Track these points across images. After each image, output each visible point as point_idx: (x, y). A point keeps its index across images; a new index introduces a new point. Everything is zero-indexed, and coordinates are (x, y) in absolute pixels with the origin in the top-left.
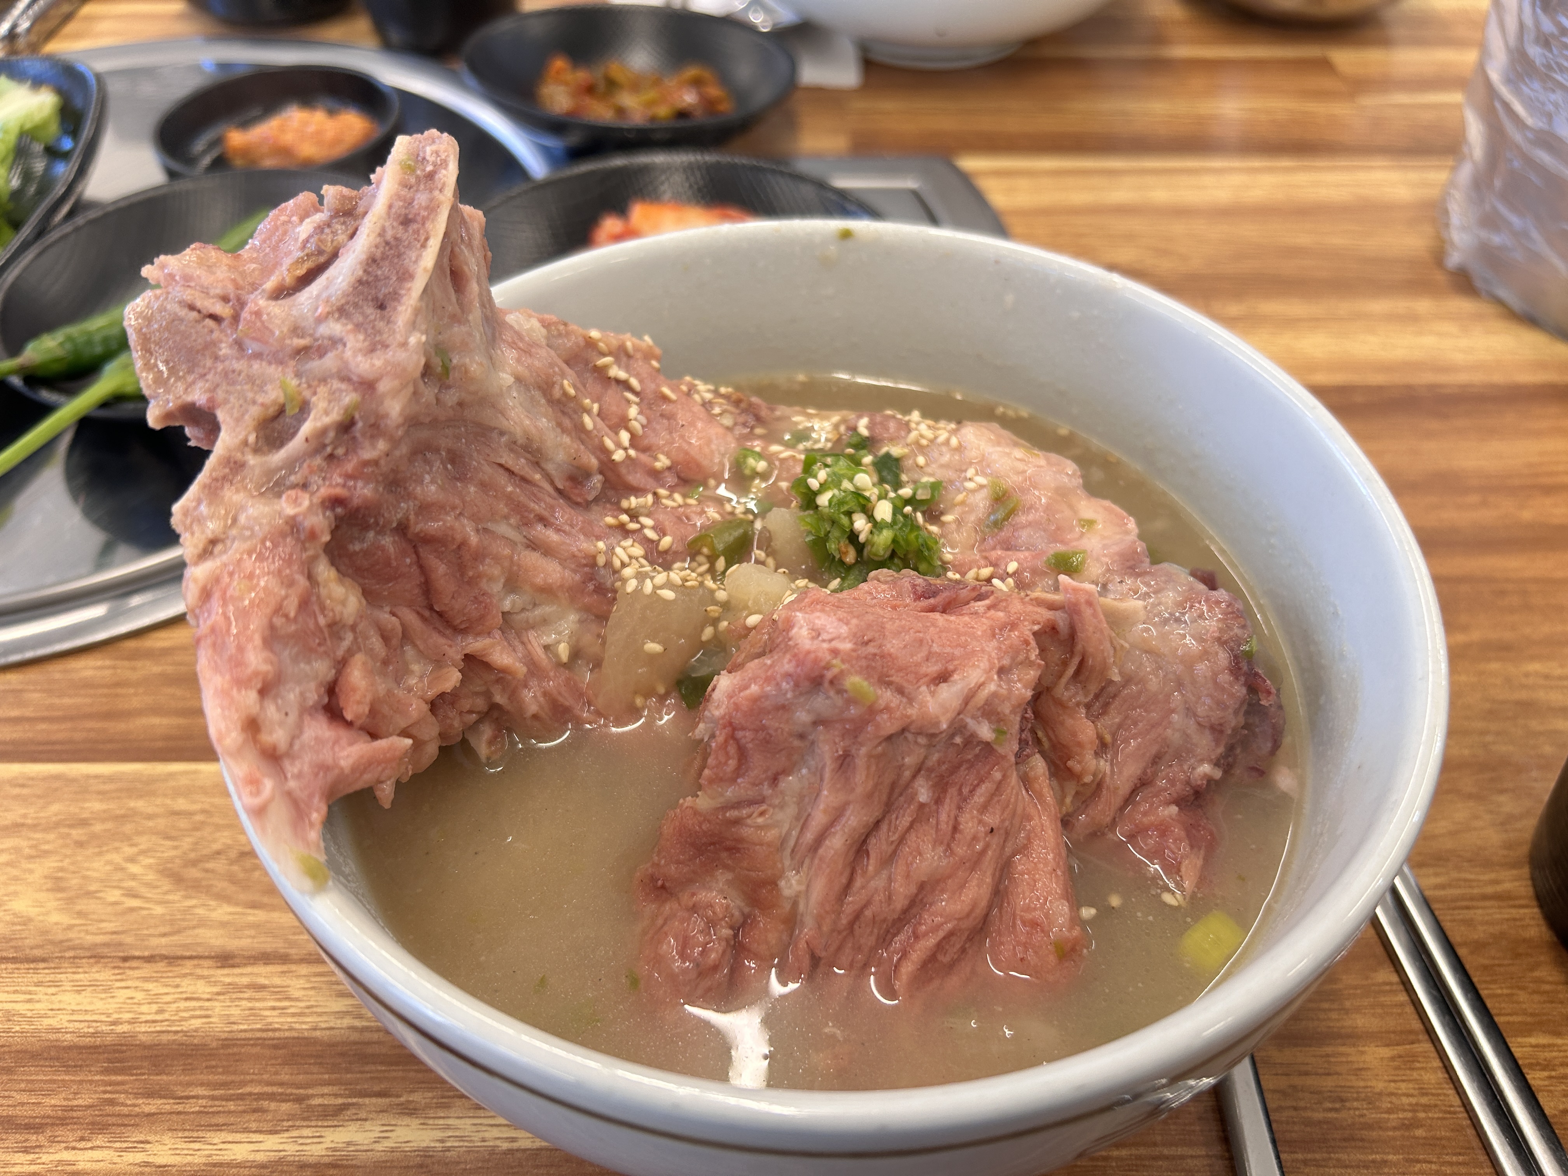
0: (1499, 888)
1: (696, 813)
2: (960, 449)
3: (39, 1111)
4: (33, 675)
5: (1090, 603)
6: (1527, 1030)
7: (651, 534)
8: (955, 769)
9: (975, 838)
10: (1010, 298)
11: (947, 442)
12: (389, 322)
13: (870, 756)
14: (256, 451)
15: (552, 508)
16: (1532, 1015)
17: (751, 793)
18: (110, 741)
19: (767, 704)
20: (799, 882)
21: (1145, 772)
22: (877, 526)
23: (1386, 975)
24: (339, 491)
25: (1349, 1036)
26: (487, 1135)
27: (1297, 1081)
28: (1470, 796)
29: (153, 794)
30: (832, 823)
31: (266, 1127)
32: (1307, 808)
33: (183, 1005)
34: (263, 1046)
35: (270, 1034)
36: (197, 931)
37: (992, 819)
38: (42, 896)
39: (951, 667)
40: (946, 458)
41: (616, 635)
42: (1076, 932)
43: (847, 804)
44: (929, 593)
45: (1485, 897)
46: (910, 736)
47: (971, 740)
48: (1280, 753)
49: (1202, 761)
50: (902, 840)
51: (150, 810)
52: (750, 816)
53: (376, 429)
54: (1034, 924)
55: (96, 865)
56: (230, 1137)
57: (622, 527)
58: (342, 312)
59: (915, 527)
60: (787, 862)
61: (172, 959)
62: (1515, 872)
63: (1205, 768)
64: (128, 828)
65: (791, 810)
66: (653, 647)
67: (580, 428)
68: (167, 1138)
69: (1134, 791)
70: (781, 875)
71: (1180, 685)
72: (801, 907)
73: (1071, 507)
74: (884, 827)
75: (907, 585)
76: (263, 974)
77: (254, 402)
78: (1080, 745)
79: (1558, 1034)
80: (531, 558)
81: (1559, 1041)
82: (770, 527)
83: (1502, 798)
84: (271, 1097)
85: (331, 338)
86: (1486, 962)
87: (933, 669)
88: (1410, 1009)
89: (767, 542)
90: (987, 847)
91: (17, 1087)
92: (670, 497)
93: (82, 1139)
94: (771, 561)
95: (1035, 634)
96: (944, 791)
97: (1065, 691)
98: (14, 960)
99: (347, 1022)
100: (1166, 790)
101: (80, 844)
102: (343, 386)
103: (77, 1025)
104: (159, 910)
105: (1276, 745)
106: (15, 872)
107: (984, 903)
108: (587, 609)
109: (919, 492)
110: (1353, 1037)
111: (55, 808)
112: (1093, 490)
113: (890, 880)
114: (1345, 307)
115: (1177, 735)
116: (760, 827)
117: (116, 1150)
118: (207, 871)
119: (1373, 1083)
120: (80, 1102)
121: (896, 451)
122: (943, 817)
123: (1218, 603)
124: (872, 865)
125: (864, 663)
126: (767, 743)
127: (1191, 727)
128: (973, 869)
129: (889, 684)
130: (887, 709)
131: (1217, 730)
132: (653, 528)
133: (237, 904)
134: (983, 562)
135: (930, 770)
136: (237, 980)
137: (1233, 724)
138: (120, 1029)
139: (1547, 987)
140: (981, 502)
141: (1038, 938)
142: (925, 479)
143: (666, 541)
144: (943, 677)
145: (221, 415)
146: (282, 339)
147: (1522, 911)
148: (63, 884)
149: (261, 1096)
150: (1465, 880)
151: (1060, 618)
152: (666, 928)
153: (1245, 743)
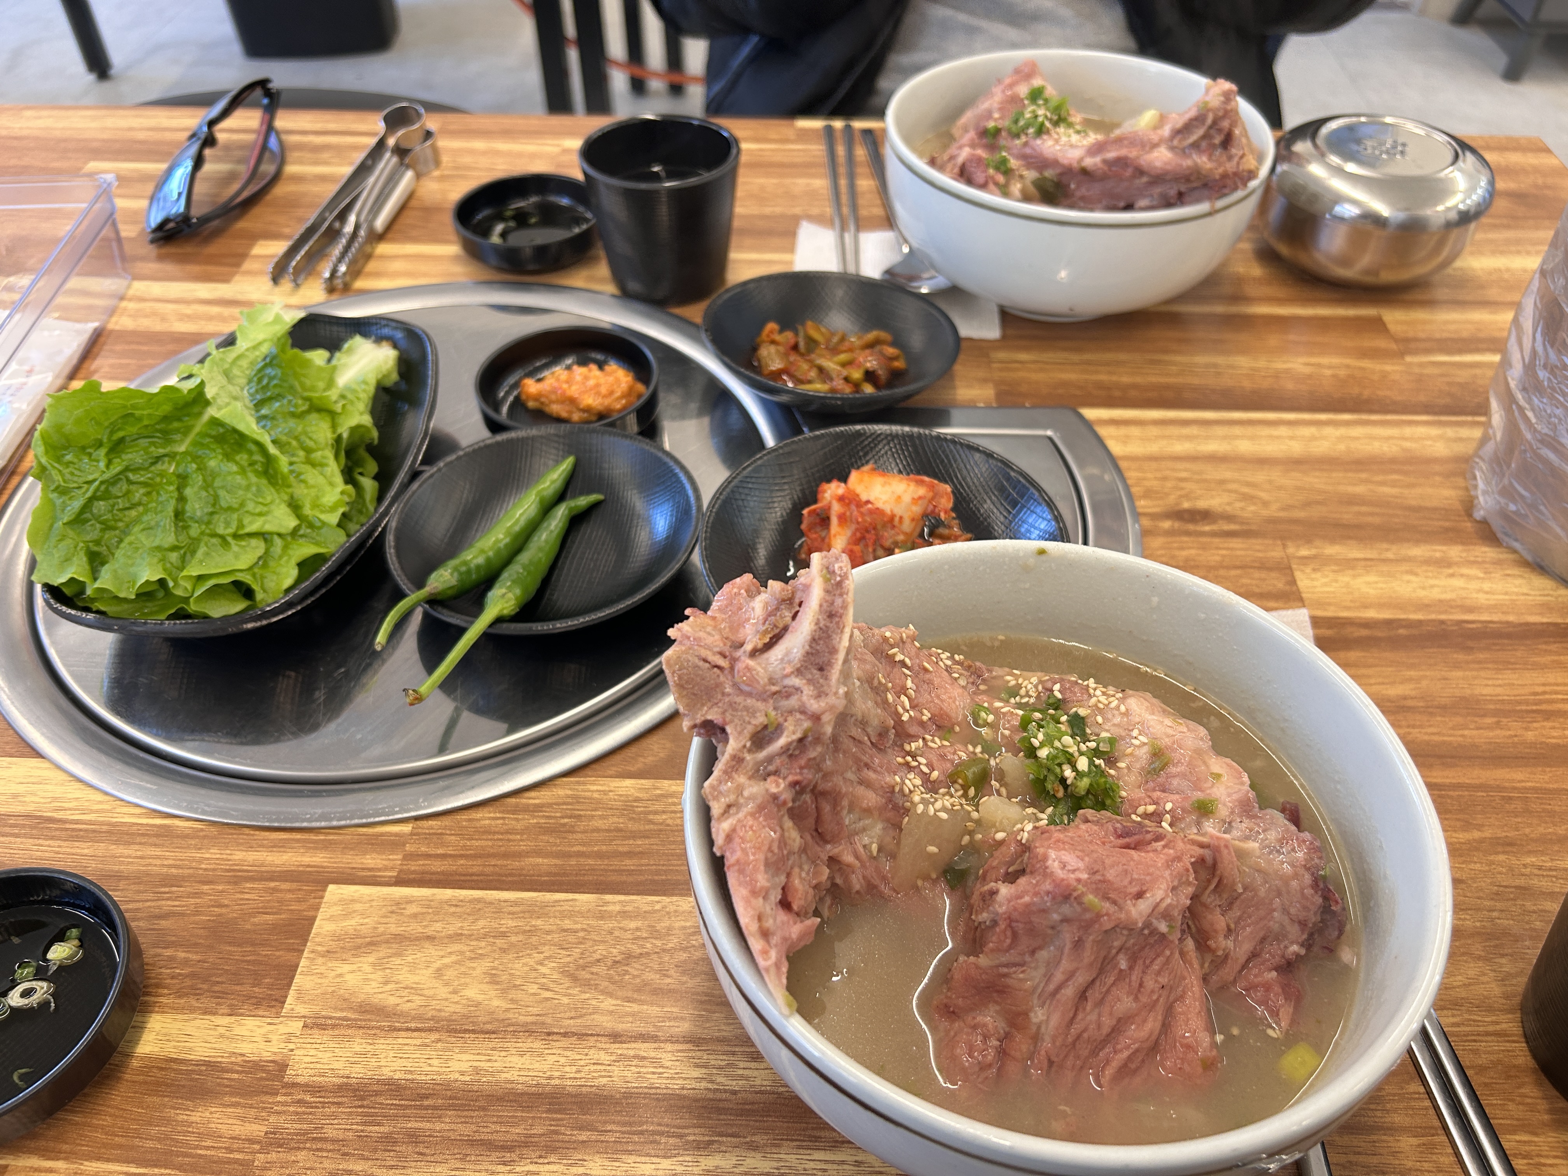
0: (1498, 1027)
1: (977, 967)
2: (1127, 714)
3: (509, 1137)
4: (447, 821)
5: (1226, 846)
6: (1514, 1130)
7: (925, 769)
8: (1142, 949)
9: (1153, 991)
10: (1155, 599)
11: (1118, 708)
12: (826, 679)
13: (1094, 941)
14: (750, 751)
15: (872, 757)
16: (1518, 1120)
17: (1018, 959)
18: (511, 875)
19: (1034, 908)
20: (1043, 1014)
21: (1255, 948)
22: (1079, 774)
23: (1416, 1087)
24: (798, 778)
25: (1389, 1129)
26: (807, 1166)
27: (1352, 1158)
28: (1479, 958)
29: (546, 915)
30: (1067, 980)
31: (661, 1153)
32: (1362, 976)
33: (593, 1068)
34: (650, 1099)
35: (653, 1091)
36: (595, 1016)
37: (1163, 980)
38: (485, 987)
39: (1144, 888)
40: (1117, 720)
41: (907, 842)
42: (1214, 1053)
43: (1078, 969)
44: (1124, 834)
45: (1487, 1034)
46: (1118, 930)
47: (1154, 932)
48: (1343, 937)
49: (1292, 943)
50: (1108, 991)
51: (547, 927)
52: (1015, 972)
53: (818, 740)
54: (1188, 1047)
55: (516, 966)
56: (638, 1159)
57: (907, 764)
58: (799, 672)
59: (1103, 773)
60: (1035, 1002)
61: (581, 1036)
62: (1510, 1016)
63: (1295, 948)
64: (534, 940)
65: (1042, 970)
66: (932, 849)
67: (886, 701)
68: (597, 1158)
69: (1248, 961)
70: (1031, 1009)
71: (1279, 894)
72: (1043, 1030)
73: (1205, 763)
74: (1098, 983)
75: (1111, 828)
76: (644, 1049)
77: (749, 723)
78: (1216, 931)
79: (1535, 1134)
80: (861, 790)
81: (1536, 1139)
82: (1004, 767)
83: (1503, 961)
84: (661, 1134)
85: (793, 687)
86: (1487, 1081)
87: (1134, 890)
88: (1432, 1112)
89: (1001, 776)
90: (1160, 996)
91: (492, 1120)
92: (933, 741)
93: (540, 1157)
94: (1003, 791)
95: (1192, 864)
96: (1135, 962)
97: (1208, 898)
98: (473, 1032)
99: (704, 1085)
100: (1269, 960)
101: (504, 951)
102: (802, 717)
103: (527, 1079)
104: (565, 1000)
105: (1341, 932)
106: (463, 969)
107: (1157, 1032)
108: (888, 820)
109: (1101, 745)
110: (1391, 1130)
111: (481, 923)
112: (1219, 749)
113: (1099, 1015)
114: (1392, 551)
115: (1277, 925)
116: (1021, 980)
117: (565, 1165)
118: (592, 973)
119: (1405, 1162)
120: (535, 1131)
121: (1082, 712)
122: (1134, 978)
123: (1304, 841)
124: (1089, 1006)
125: (1094, 886)
126: (1032, 931)
127: (1286, 921)
128: (1150, 1011)
129: (1108, 899)
130: (1107, 914)
131: (1302, 924)
132: (927, 765)
133: (617, 999)
134: (1147, 800)
135: (1128, 949)
136: (625, 1052)
137: (1313, 920)
138: (553, 1082)
139: (1529, 1100)
140: (1143, 753)
141: (1191, 1055)
142: (1104, 735)
143: (935, 774)
144: (1140, 895)
145: (729, 729)
146: (765, 686)
147: (1514, 1045)
148: (498, 979)
149: (654, 1133)
150: (1474, 1021)
151: (1206, 852)
152: (957, 1038)
153: (1321, 931)
